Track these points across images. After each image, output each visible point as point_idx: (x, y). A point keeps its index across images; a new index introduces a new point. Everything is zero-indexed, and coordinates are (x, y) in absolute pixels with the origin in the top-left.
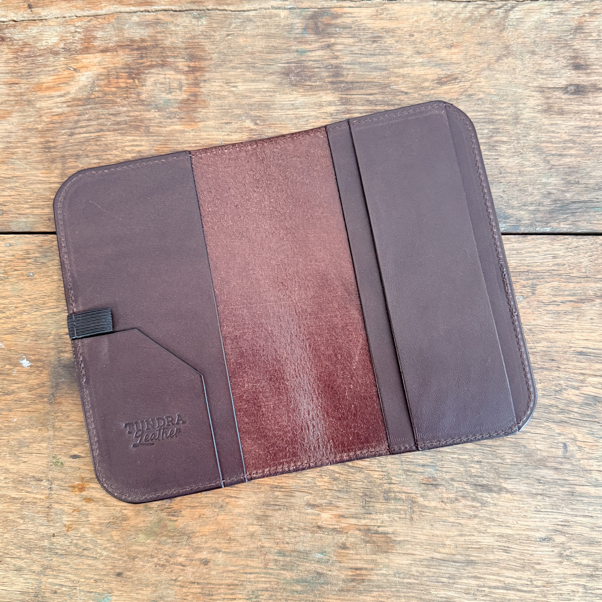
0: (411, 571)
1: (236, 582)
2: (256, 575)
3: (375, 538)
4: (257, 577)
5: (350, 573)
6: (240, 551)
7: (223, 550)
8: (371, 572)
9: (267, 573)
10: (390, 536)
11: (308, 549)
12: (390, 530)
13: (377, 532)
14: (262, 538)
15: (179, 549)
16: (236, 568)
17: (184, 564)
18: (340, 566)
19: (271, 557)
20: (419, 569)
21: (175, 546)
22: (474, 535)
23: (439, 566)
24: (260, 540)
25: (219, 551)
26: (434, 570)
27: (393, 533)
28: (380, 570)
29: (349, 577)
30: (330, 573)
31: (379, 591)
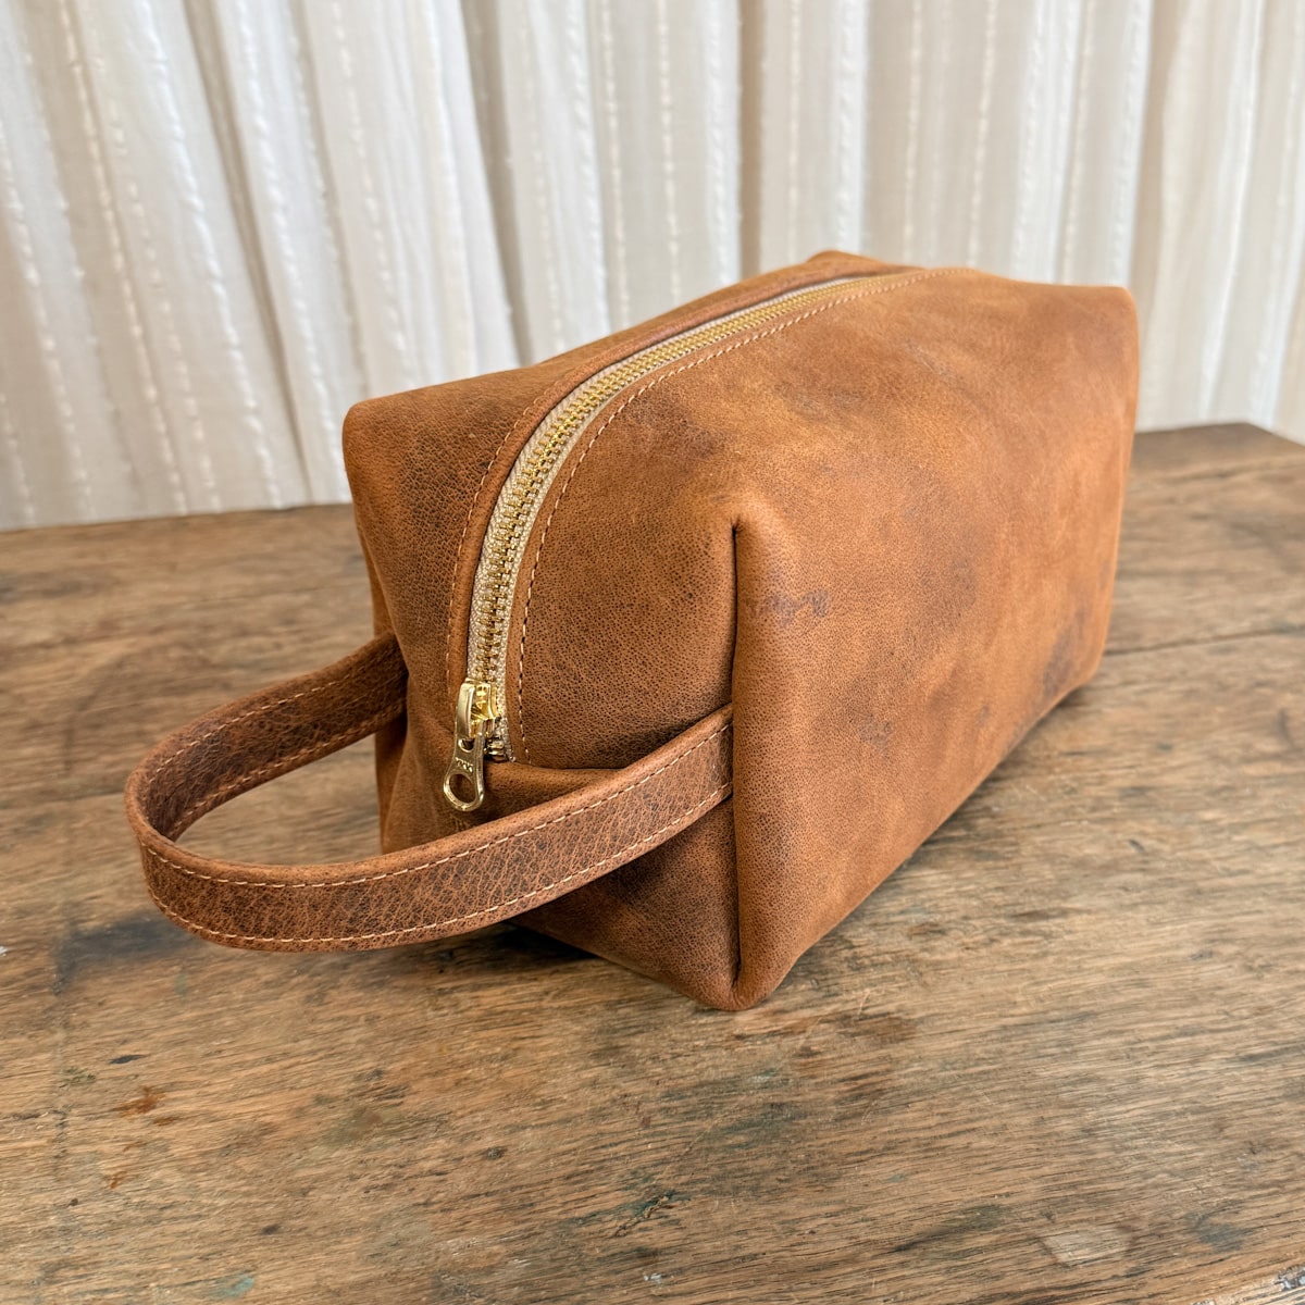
0: (975, 1054)
1: (587, 1167)
2: (629, 1144)
3: (866, 1025)
4: (632, 1146)
5: (846, 1088)
6: (573, 1114)
7: (534, 1124)
8: (888, 1076)
9: (653, 1135)
10: (895, 1015)
11: (731, 1074)
12: (891, 1007)
13: (865, 1017)
14: (619, 1082)
15: (420, 1148)
16: (574, 1145)
17: (439, 1169)
18: (817, 1083)
19: (653, 1106)
20: (988, 1048)
21: (409, 1145)
22: (1063, 979)
23: (1028, 1033)
24: (614, 1087)
25: (524, 1128)
26: (1021, 1042)
27: (899, 1011)
28: (906, 1068)
29: (847, 1095)
30: (799, 1098)
31: (925, 1099)
